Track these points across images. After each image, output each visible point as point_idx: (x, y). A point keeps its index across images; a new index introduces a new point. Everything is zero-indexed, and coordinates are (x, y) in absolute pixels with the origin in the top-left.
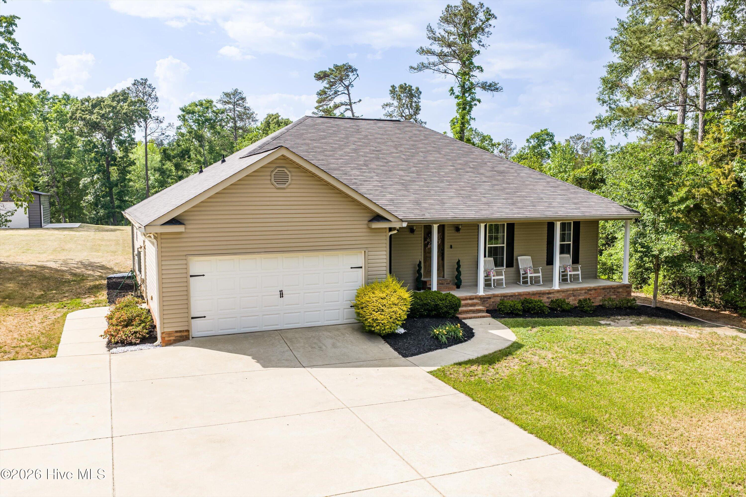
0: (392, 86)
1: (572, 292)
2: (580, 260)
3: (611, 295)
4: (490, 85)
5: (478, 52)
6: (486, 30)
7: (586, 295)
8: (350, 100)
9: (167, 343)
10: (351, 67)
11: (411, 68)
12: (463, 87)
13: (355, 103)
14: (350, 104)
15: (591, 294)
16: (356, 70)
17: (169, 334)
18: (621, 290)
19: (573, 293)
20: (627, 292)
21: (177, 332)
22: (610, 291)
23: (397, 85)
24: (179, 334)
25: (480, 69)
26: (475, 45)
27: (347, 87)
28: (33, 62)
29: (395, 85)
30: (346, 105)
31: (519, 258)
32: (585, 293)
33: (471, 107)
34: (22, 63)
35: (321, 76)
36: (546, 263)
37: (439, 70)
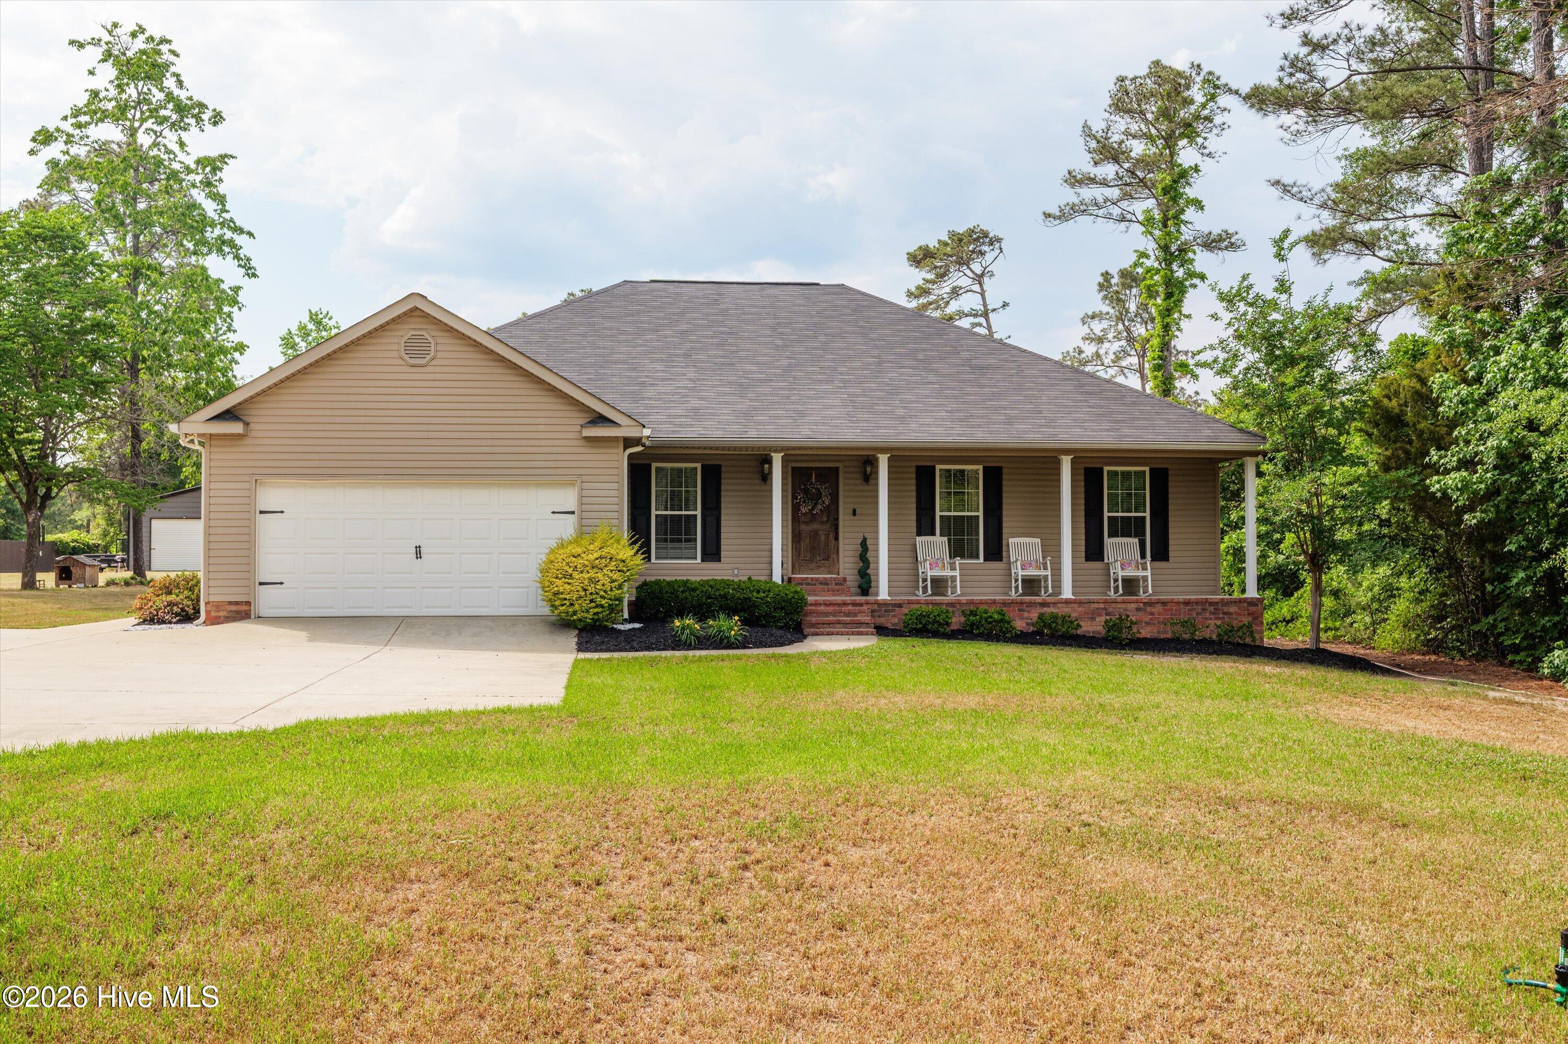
0: (1102, 275)
1: (1102, 606)
2: (1171, 554)
3: (1206, 619)
4: (1220, 239)
5: (1196, 169)
6: (1218, 120)
7: (1140, 614)
8: (985, 305)
9: (212, 621)
10: (986, 235)
11: (1047, 215)
12: (1165, 248)
13: (994, 310)
14: (985, 314)
15: (1152, 614)
16: (999, 240)
17: (218, 606)
18: (1233, 609)
19: (1105, 609)
20: (1249, 614)
21: (230, 603)
22: (1203, 609)
23: (1114, 271)
24: (234, 608)
25: (1198, 205)
26: (1187, 156)
27: (979, 279)
28: (250, 234)
29: (1110, 271)
30: (976, 316)
31: (1011, 540)
32: (1138, 609)
33: (1183, 292)
34: (229, 235)
35: (921, 257)
36: (1083, 554)
37: (1108, 217)
